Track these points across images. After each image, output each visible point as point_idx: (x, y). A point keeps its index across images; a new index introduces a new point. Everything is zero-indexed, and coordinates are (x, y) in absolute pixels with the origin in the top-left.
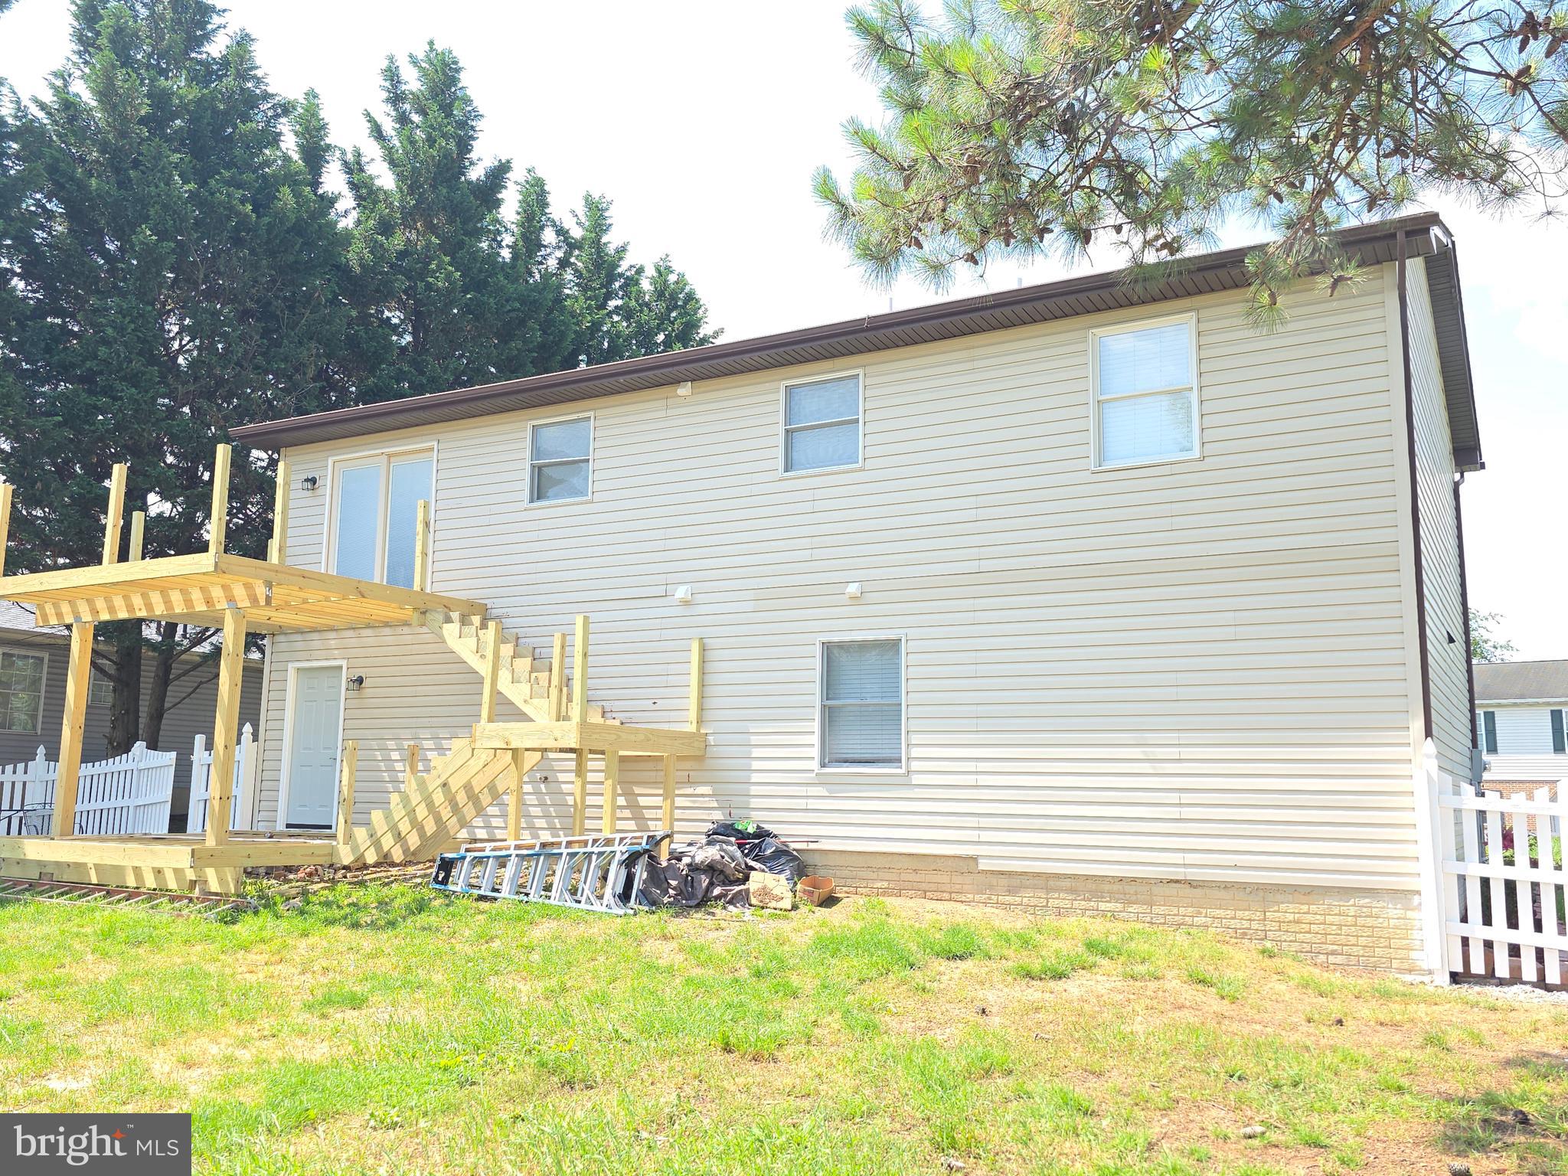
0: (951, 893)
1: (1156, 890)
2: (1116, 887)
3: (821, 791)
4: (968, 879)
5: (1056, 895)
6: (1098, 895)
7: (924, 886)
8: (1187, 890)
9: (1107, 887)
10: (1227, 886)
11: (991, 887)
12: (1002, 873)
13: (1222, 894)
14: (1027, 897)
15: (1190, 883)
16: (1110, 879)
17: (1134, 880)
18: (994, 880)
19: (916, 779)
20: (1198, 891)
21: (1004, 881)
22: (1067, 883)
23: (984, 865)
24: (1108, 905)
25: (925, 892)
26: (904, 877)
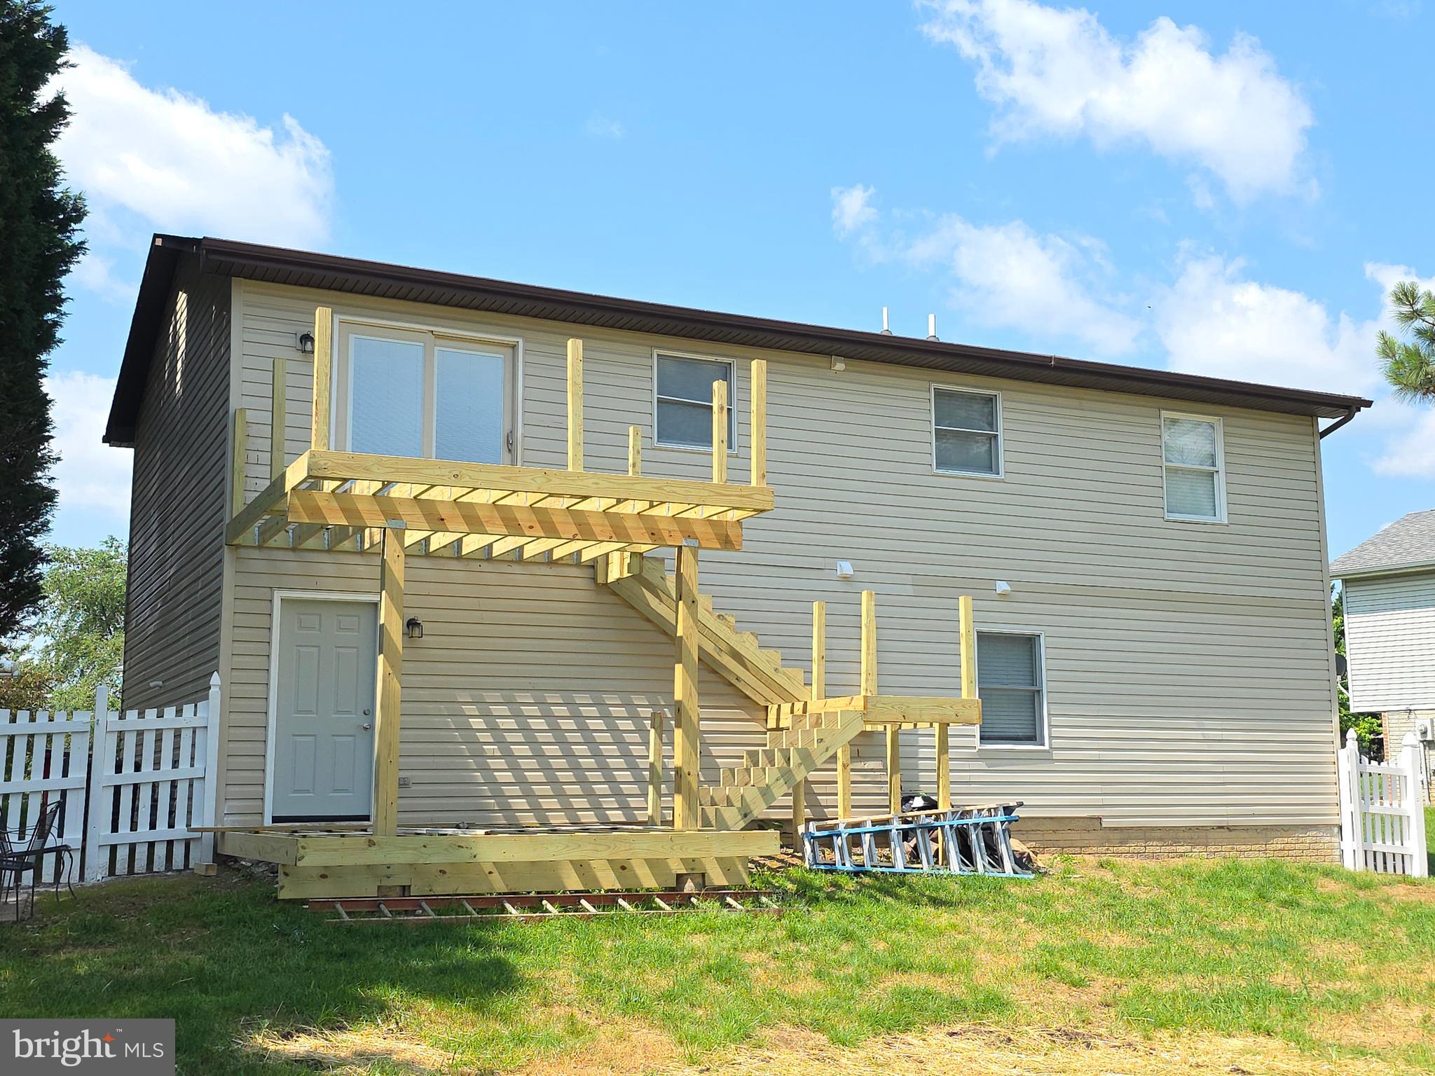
0: (1081, 848)
1: (1211, 834)
2: (1186, 834)
3: (981, 765)
4: (1093, 835)
5: (1151, 844)
6: (1176, 842)
7: (1062, 844)
8: (1226, 833)
9: (1181, 835)
10: (1246, 829)
11: (1108, 840)
12: (1116, 829)
13: (1244, 834)
14: (1133, 847)
15: (1229, 828)
16: (1184, 829)
17: (1198, 828)
18: (1111, 835)
19: (1057, 755)
20: (1233, 834)
21: (1117, 835)
22: (1158, 834)
23: (1106, 823)
24: (1183, 848)
25: (1063, 848)
26: (1047, 837)
